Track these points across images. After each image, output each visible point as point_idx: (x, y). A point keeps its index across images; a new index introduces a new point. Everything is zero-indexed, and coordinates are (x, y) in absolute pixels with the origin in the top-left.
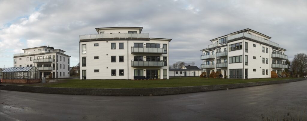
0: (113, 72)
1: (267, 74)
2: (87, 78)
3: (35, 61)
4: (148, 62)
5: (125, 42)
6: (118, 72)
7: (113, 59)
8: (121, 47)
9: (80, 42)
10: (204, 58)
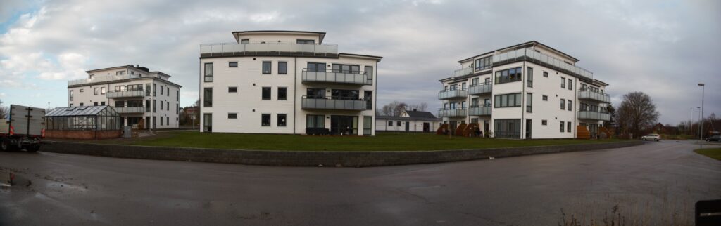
0: (266, 120)
1: (569, 130)
2: (214, 130)
3: (111, 95)
4: (333, 100)
5: (290, 61)
6: (274, 120)
7: (266, 93)
8: (283, 69)
9: (200, 58)
10: (446, 97)
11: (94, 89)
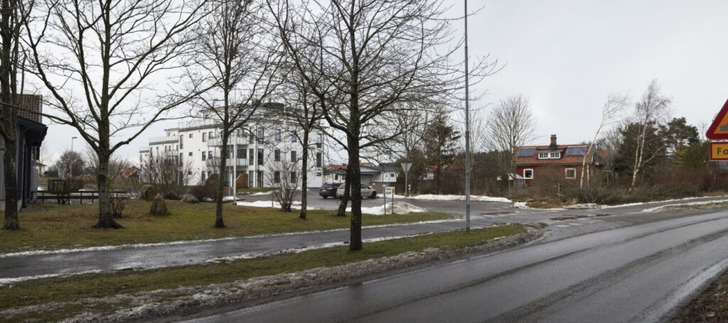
11: (203, 134)
